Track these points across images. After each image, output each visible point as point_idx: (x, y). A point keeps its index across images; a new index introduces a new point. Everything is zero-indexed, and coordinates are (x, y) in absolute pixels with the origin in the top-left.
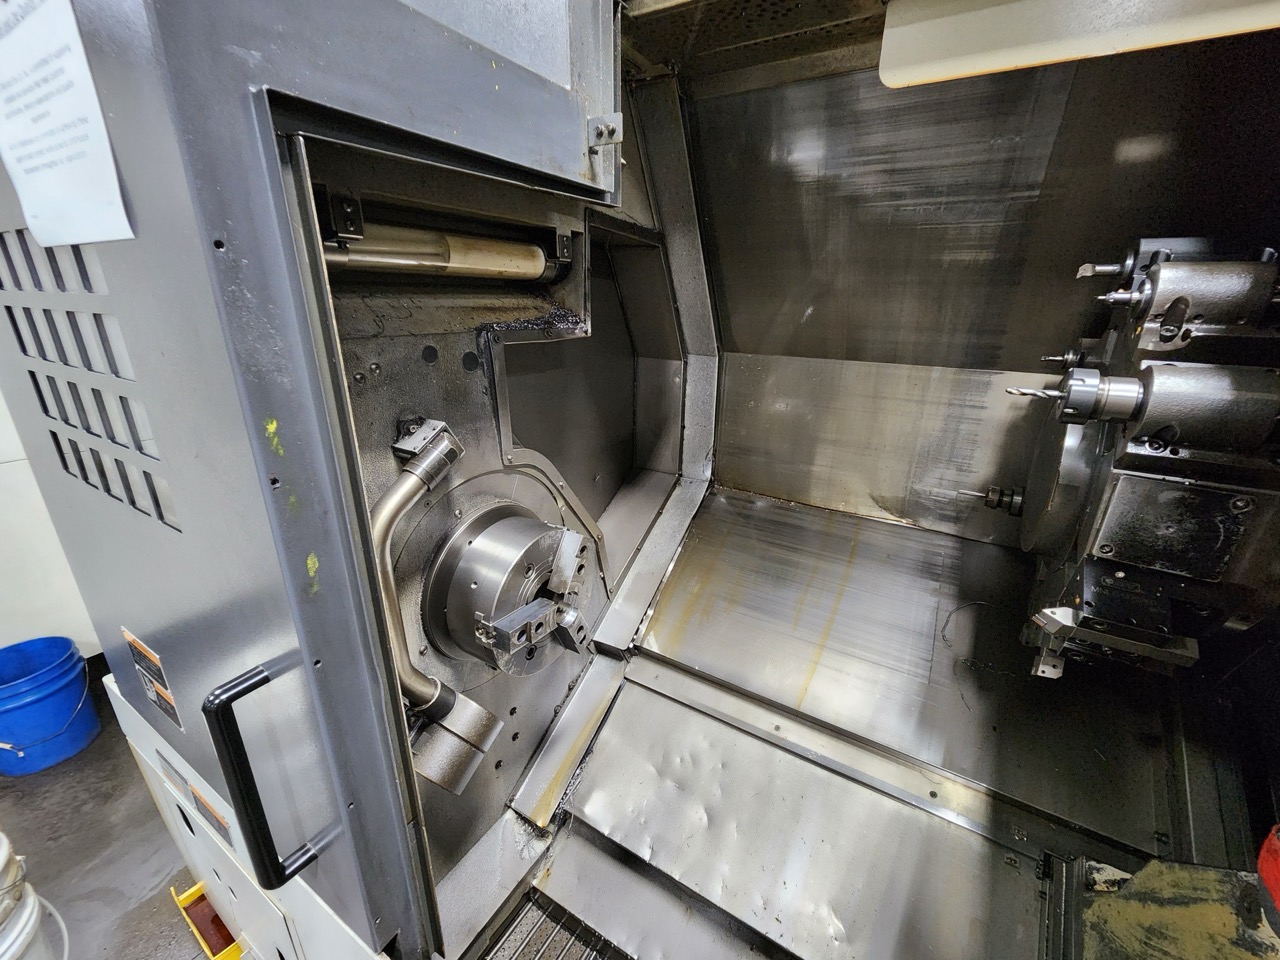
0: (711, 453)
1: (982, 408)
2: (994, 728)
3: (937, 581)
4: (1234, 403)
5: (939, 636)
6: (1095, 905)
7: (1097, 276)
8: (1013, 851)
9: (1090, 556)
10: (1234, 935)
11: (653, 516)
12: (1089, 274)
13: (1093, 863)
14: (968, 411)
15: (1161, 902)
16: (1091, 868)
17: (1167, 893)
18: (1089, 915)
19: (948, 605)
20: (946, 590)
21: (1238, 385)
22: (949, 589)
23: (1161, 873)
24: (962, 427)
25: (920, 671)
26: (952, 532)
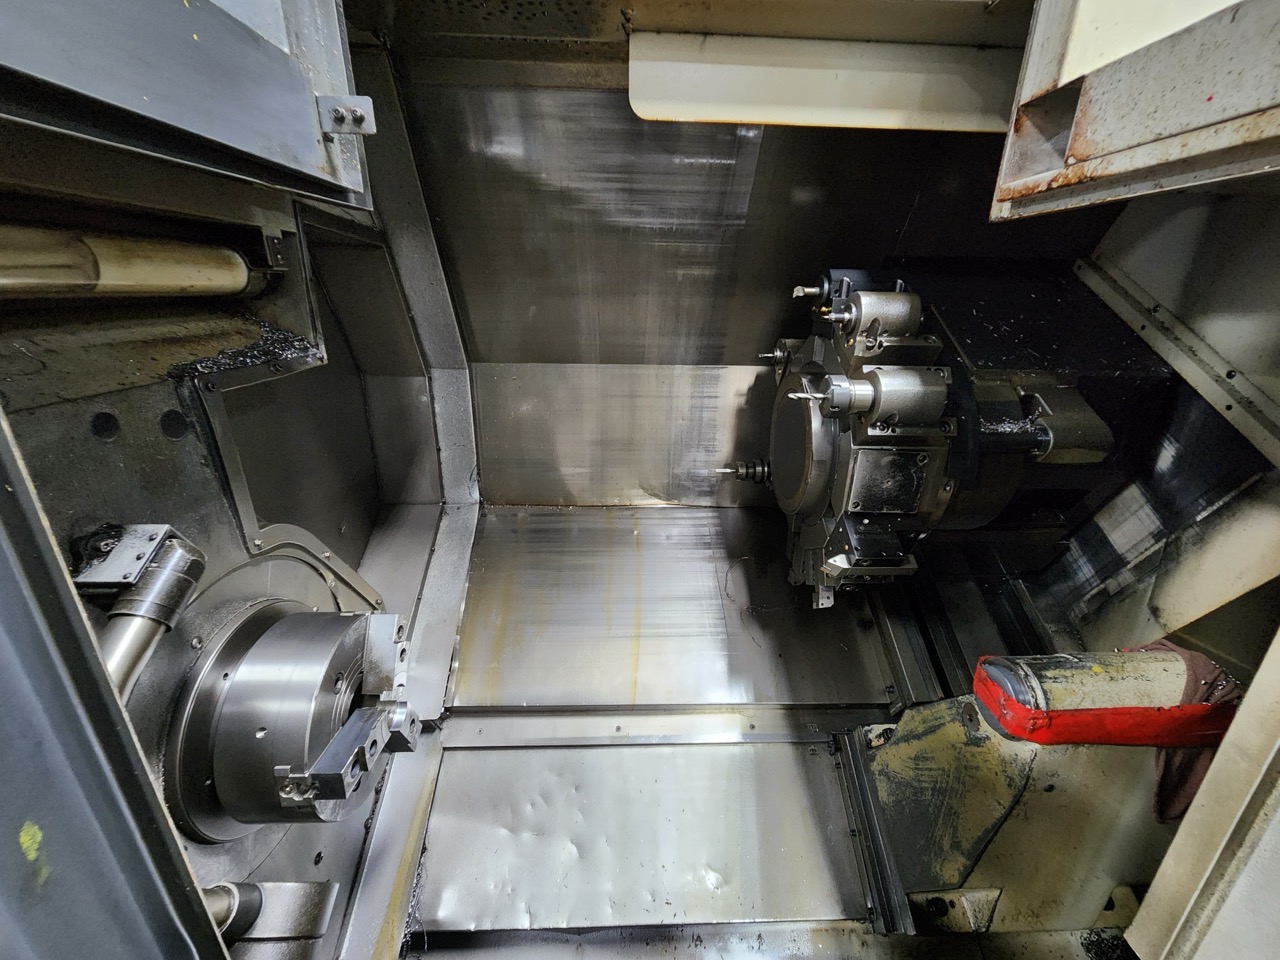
0: (475, 472)
1: (716, 397)
2: (780, 655)
3: (710, 549)
4: (925, 395)
5: (725, 594)
6: (878, 758)
7: (807, 296)
8: (813, 743)
9: (846, 512)
10: (965, 739)
11: (426, 556)
12: (801, 294)
13: (866, 728)
14: (706, 401)
15: (918, 737)
16: (866, 732)
17: (921, 729)
18: (875, 766)
19: (724, 566)
20: (718, 555)
21: (925, 382)
22: (720, 553)
23: (913, 717)
24: (705, 415)
25: (720, 630)
26: (709, 504)
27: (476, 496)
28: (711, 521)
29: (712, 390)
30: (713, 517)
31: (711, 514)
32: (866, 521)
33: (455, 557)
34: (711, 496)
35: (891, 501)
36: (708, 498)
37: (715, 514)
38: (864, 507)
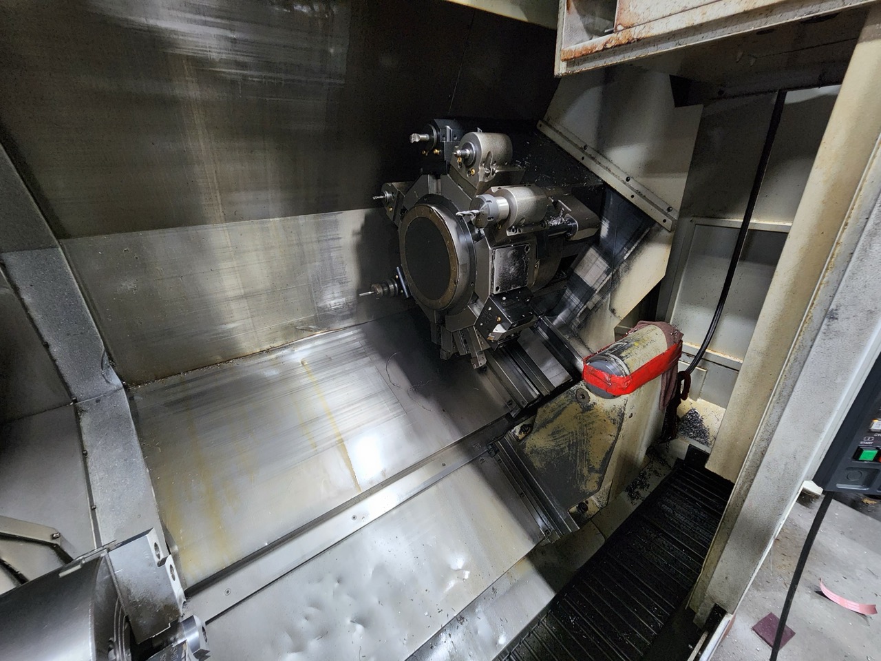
2: (444, 410)
3: (366, 356)
5: (391, 387)
6: (527, 445)
8: (479, 456)
9: (492, 293)
10: (581, 410)
12: (417, 140)
13: (513, 431)
14: (331, 243)
15: (551, 421)
16: (513, 433)
17: (551, 416)
18: (527, 450)
19: (382, 365)
20: (375, 359)
22: (375, 357)
23: (545, 411)
24: (332, 254)
25: (399, 411)
27: (116, 381)
28: (359, 336)
29: (334, 233)
30: (357, 334)
31: (356, 331)
32: (504, 298)
33: (120, 450)
34: (352, 317)
35: (515, 281)
36: (350, 320)
37: (359, 330)
38: (502, 289)
